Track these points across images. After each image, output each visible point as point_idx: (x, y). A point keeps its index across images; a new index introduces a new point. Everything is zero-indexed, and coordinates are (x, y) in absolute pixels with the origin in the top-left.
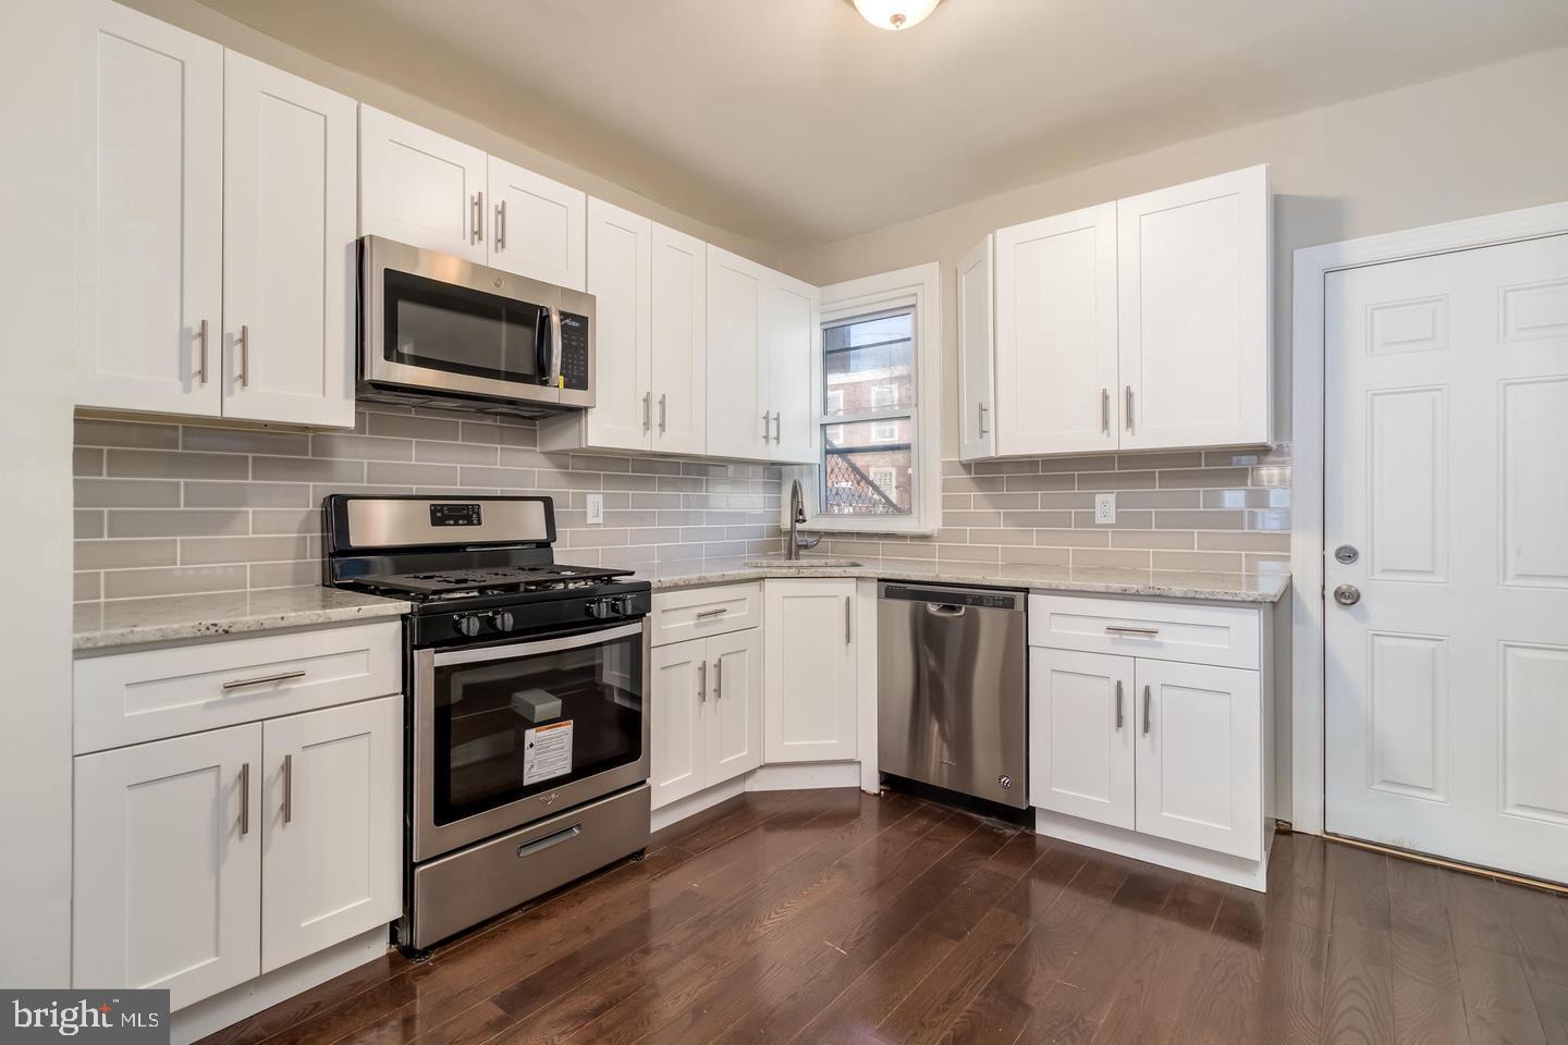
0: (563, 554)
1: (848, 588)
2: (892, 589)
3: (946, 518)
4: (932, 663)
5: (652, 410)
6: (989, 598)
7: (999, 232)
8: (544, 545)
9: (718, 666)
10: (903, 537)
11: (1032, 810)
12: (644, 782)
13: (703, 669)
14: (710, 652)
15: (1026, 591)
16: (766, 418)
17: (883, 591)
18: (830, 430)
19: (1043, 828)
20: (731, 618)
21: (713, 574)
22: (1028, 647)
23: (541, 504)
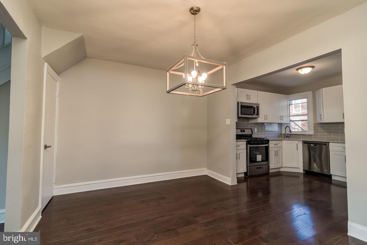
0: (254, 136)
1: (297, 142)
2: (304, 142)
3: (315, 132)
4: (313, 153)
5: (266, 117)
6: (322, 144)
7: (323, 89)
8: (251, 135)
9: (277, 152)
10: (306, 135)
11: (331, 175)
12: (268, 164)
13: (275, 151)
14: (276, 149)
15: (329, 143)
16: (281, 117)
17: (303, 143)
18: (290, 117)
19: (334, 178)
20: (279, 145)
21: (276, 139)
22: (329, 151)
23: (251, 130)
